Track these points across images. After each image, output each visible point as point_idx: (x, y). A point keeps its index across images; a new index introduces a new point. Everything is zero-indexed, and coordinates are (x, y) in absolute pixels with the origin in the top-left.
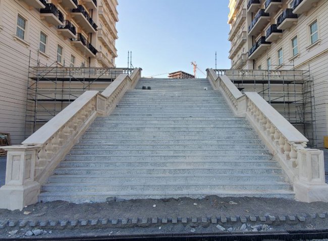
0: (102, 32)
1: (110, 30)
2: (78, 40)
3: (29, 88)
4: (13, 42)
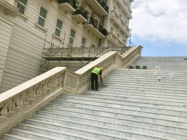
0: (114, 14)
1: (123, 11)
2: (89, 24)
3: (41, 67)
4: (35, 29)
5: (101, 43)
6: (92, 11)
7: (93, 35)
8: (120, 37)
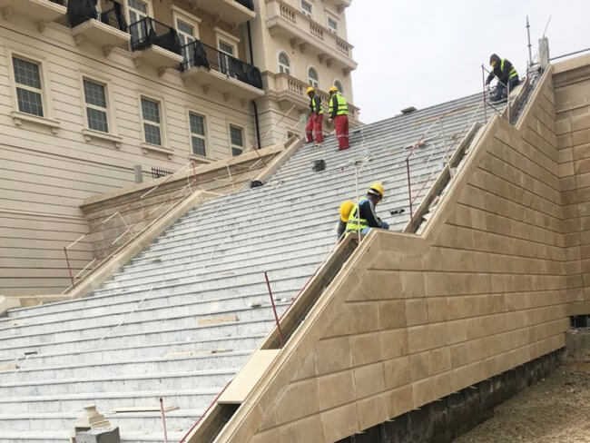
5: (258, 112)
6: (200, 20)
7: (226, 96)
8: (320, 79)
